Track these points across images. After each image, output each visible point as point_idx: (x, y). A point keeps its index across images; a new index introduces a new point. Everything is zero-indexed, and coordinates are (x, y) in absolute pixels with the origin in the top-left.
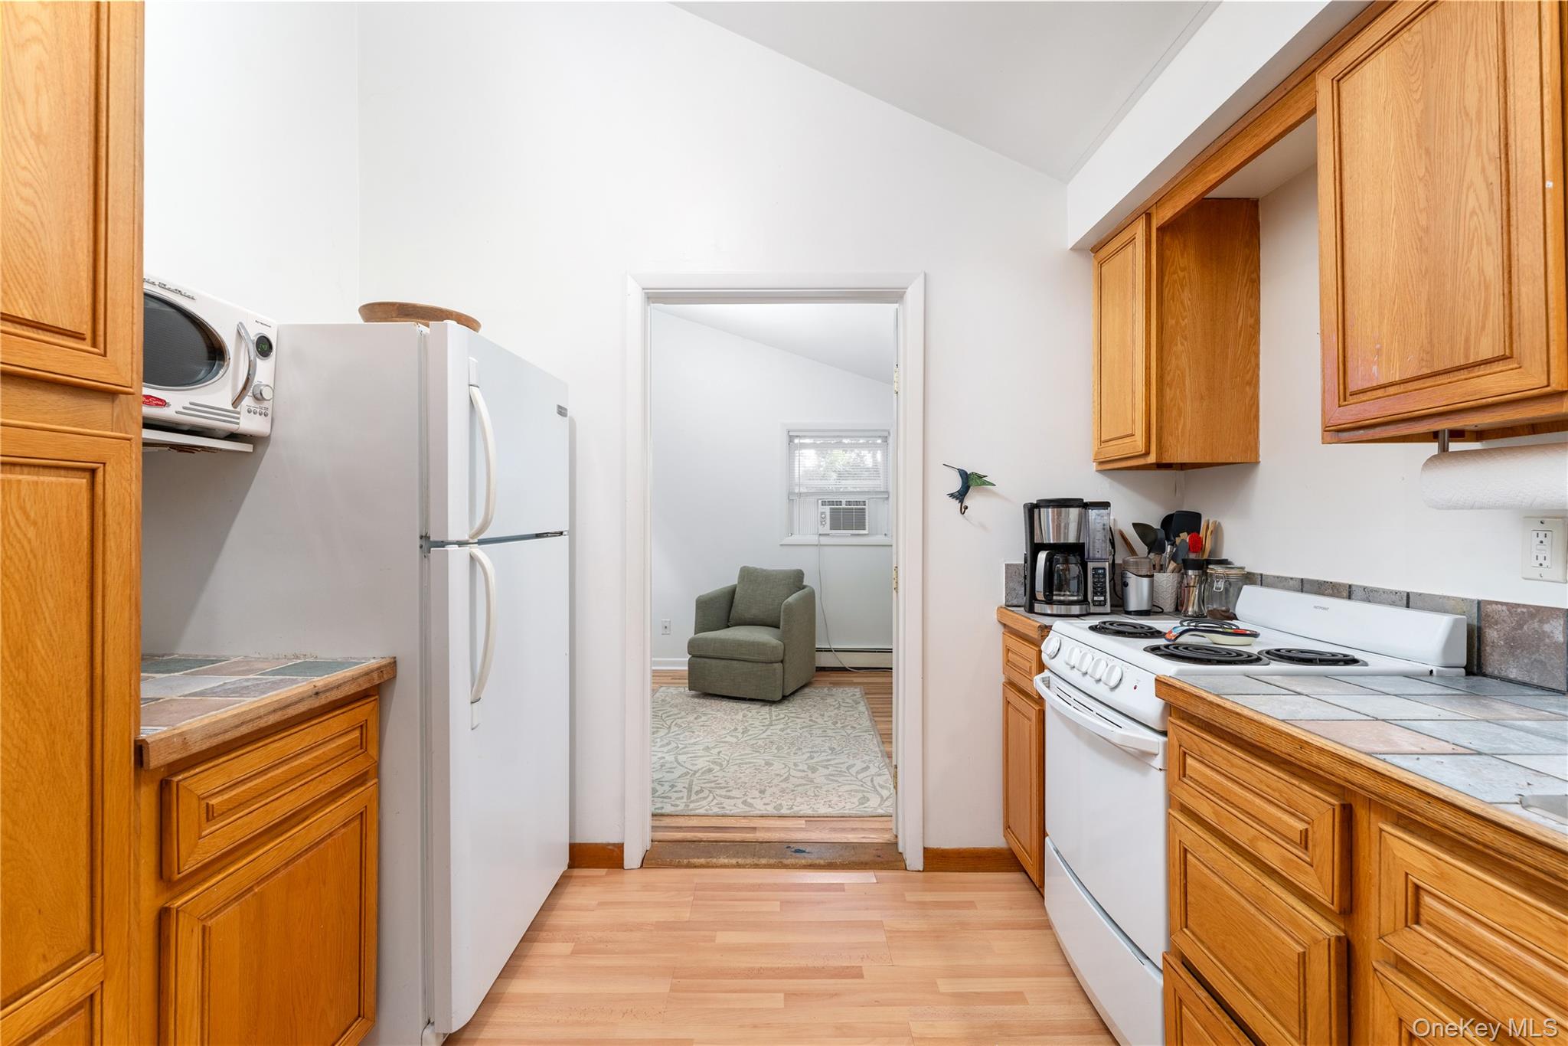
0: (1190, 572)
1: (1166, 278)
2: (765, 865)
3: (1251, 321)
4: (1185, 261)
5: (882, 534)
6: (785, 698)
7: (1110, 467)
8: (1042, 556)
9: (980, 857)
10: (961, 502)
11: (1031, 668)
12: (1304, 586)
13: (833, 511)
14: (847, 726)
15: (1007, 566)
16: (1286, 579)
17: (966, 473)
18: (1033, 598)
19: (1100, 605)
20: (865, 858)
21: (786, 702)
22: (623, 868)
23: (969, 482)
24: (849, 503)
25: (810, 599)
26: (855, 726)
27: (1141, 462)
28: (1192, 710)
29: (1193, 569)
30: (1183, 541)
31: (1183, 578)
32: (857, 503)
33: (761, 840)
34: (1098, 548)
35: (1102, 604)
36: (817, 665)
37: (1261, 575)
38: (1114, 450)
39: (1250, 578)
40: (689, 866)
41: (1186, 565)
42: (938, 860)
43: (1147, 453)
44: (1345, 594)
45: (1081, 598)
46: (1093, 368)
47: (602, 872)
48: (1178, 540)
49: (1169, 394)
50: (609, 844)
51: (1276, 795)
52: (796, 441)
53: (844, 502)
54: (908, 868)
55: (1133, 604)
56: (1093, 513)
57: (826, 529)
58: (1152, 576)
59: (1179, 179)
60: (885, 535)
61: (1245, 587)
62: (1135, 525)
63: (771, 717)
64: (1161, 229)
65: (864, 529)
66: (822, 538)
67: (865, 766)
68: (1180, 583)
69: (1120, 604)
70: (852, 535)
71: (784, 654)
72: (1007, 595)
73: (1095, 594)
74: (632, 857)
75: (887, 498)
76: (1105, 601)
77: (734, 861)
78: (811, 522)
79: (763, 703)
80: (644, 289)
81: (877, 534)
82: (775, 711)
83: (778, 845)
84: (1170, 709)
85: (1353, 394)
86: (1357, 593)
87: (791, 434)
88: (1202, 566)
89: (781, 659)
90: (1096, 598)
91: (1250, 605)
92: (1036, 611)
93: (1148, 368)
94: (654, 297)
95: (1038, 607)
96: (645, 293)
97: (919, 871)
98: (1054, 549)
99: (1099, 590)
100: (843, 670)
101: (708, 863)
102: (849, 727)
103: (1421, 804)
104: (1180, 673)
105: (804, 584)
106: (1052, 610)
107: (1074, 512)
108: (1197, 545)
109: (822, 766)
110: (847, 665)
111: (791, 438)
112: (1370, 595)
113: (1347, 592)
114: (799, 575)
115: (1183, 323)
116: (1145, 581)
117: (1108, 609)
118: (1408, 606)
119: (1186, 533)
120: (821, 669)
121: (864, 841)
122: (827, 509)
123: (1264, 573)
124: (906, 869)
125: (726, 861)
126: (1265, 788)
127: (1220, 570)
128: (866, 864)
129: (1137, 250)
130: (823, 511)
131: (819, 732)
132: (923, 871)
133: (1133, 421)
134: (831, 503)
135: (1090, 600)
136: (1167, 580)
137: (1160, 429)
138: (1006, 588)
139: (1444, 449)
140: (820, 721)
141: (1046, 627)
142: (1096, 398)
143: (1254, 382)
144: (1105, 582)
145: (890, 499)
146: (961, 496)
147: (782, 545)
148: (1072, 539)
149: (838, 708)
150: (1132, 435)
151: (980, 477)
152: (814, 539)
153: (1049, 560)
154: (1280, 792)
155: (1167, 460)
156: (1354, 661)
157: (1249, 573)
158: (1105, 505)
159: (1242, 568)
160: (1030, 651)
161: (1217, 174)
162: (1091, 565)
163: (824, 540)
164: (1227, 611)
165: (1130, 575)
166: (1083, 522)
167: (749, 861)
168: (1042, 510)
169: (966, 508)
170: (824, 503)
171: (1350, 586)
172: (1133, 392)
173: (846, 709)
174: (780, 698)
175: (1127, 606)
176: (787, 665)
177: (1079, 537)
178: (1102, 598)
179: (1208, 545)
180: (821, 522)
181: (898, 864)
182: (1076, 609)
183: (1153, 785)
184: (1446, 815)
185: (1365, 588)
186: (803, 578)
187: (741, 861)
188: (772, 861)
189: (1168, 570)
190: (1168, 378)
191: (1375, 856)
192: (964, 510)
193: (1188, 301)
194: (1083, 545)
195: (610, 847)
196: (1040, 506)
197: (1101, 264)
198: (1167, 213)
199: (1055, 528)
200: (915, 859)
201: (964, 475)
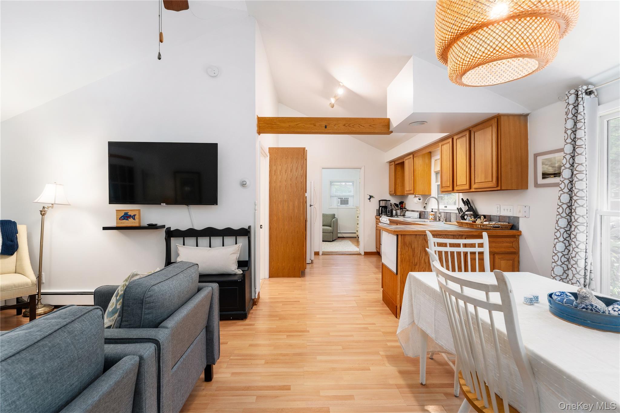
0: (401, 210)
4: (399, 168)
6: (333, 241)
7: (390, 195)
8: (381, 208)
11: (379, 222)
15: (376, 209)
18: (379, 213)
22: (319, 255)
23: (371, 197)
24: (345, 198)
25: (337, 220)
34: (389, 206)
37: (410, 210)
38: (391, 193)
39: (407, 210)
40: (329, 255)
42: (366, 253)
43: (395, 193)
46: (389, 180)
49: (397, 186)
50: (318, 252)
52: (332, 184)
53: (343, 198)
55: (394, 214)
57: (339, 204)
60: (353, 206)
62: (394, 203)
65: (348, 204)
67: (353, 247)
69: (392, 215)
70: (345, 206)
71: (333, 232)
75: (353, 197)
76: (384, 213)
78: (335, 203)
81: (351, 205)
82: (331, 243)
93: (394, 182)
95: (380, 215)
105: (335, 217)
106: (382, 215)
107: (386, 201)
108: (402, 206)
110: (345, 236)
111: (331, 183)
114: (334, 215)
119: (401, 204)
120: (339, 237)
122: (340, 200)
124: (361, 255)
127: (405, 209)
128: (356, 254)
129: (393, 166)
133: (393, 189)
134: (340, 198)
135: (387, 213)
137: (396, 190)
138: (375, 213)
142: (389, 185)
144: (390, 211)
146: (370, 199)
147: (329, 208)
148: (385, 205)
150: (393, 191)
151: (373, 196)
152: (337, 207)
153: (382, 208)
158: (390, 201)
162: (388, 209)
163: (339, 207)
164: (405, 215)
165: (393, 210)
166: (387, 203)
172: (393, 185)
176: (333, 234)
178: (389, 214)
179: (404, 206)
192: (370, 201)
193: (400, 173)
194: (387, 206)
196: (381, 200)
197: (390, 165)
198: (396, 163)
199: (383, 204)
200: (363, 254)
201: (370, 196)
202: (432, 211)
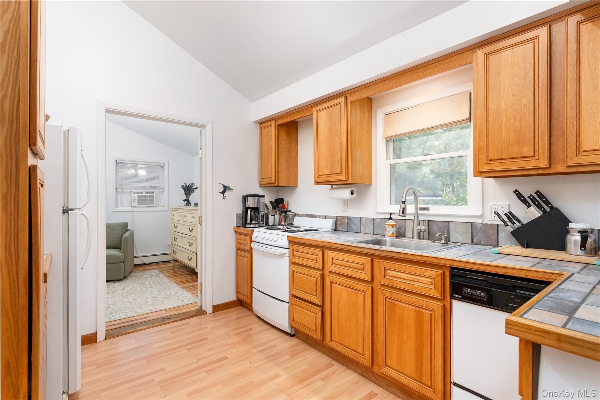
0: (283, 214)
1: (279, 138)
2: (158, 325)
3: (296, 151)
4: (283, 134)
5: (161, 206)
6: (125, 277)
7: (262, 185)
8: (249, 211)
9: (229, 304)
10: (223, 195)
11: (247, 243)
12: (307, 216)
13: (139, 197)
14: (160, 282)
15: (236, 214)
16: (303, 214)
17: (225, 186)
18: (246, 223)
19: (262, 224)
20: (193, 314)
21: (125, 279)
22: (97, 342)
23: (226, 188)
24: (146, 193)
25: (132, 234)
26: (163, 282)
27: (273, 185)
28: (296, 241)
29: (284, 213)
30: (281, 206)
31: (280, 216)
32: (150, 193)
33: (151, 319)
34: (262, 209)
35: (263, 224)
36: (134, 264)
37: (298, 214)
38: (265, 181)
39: (295, 215)
40: (127, 333)
41: (282, 212)
42: (217, 308)
43: (275, 183)
44: (315, 217)
45: (258, 222)
46: (259, 157)
47: (88, 345)
48: (279, 206)
49: (280, 168)
50: (89, 334)
51: (312, 253)
53: (144, 192)
54: (208, 313)
55: (270, 224)
56: (261, 198)
57: (136, 204)
58: (274, 216)
59: (283, 115)
60: (163, 206)
61: (295, 217)
62: (270, 202)
63: (122, 286)
64: (278, 125)
65: (153, 204)
66: (133, 208)
67: (175, 292)
68: (280, 217)
69: (267, 224)
70: (147, 207)
71: (125, 259)
72: (236, 223)
73: (261, 221)
74: (101, 336)
75: (164, 192)
76: (264, 223)
77: (145, 327)
78: (128, 201)
79: (114, 282)
80: (105, 108)
81: (158, 206)
82: (122, 283)
83: (160, 319)
84: (290, 242)
85: (319, 175)
86: (317, 216)
87: (118, 161)
88: (286, 212)
89: (123, 261)
90: (262, 222)
91: (297, 221)
92: (246, 227)
93: (275, 161)
94: (108, 111)
95: (247, 226)
96: (106, 109)
97: (211, 313)
98: (252, 209)
99: (262, 220)
100: (145, 264)
101: (135, 330)
102: (161, 283)
103: (333, 245)
104: (291, 235)
105: (128, 228)
106: (250, 226)
107: (257, 198)
108: (284, 207)
109: (159, 296)
110: (146, 262)
111: (118, 164)
112: (320, 217)
113: (315, 216)
114: (126, 224)
115: (283, 150)
116: (273, 217)
117: (264, 225)
118: (326, 218)
119: (281, 204)
120: (136, 266)
121: (190, 310)
122: (136, 195)
123: (299, 213)
124: (207, 314)
125: (142, 328)
126: (311, 252)
127: (290, 213)
128: (194, 315)
129: (272, 129)
130: (134, 196)
131: (149, 286)
132: (213, 313)
133: (271, 174)
134: (138, 193)
135: (260, 223)
136: (277, 216)
137: (278, 177)
138: (236, 221)
139: (332, 187)
140: (146, 283)
141: (253, 230)
142: (260, 166)
143: (297, 167)
144: (264, 218)
145: (165, 192)
146: (223, 193)
147: (113, 212)
148: (256, 206)
149: (152, 277)
150: (271, 178)
151: (229, 187)
152: (130, 209)
153: (251, 212)
154: (312, 252)
155: (279, 185)
156: (318, 230)
157: (296, 214)
158: (264, 196)
159: (294, 212)
160: (248, 238)
161: (293, 118)
162: (260, 213)
163: (134, 209)
164: (291, 223)
165: (269, 215)
166: (258, 201)
167: (151, 325)
168: (248, 198)
169: (225, 197)
170: (134, 193)
171: (316, 215)
172: (271, 166)
173: (156, 277)
174: (123, 278)
175: (269, 224)
176: (126, 263)
177: (257, 206)
178: (263, 222)
179: (286, 206)
180: (133, 201)
181: (204, 313)
182: (257, 225)
183: (286, 261)
184: (336, 246)
185: (319, 215)
186: (128, 226)
187: (148, 326)
188: (160, 323)
189: (277, 214)
190: (280, 164)
191: (327, 257)
192: (224, 198)
193: (284, 143)
194: (258, 207)
195: (90, 335)
196: (247, 196)
197: (261, 128)
198: (280, 122)
199: (251, 202)
200: (210, 310)
201: (224, 186)
202: (391, 219)
